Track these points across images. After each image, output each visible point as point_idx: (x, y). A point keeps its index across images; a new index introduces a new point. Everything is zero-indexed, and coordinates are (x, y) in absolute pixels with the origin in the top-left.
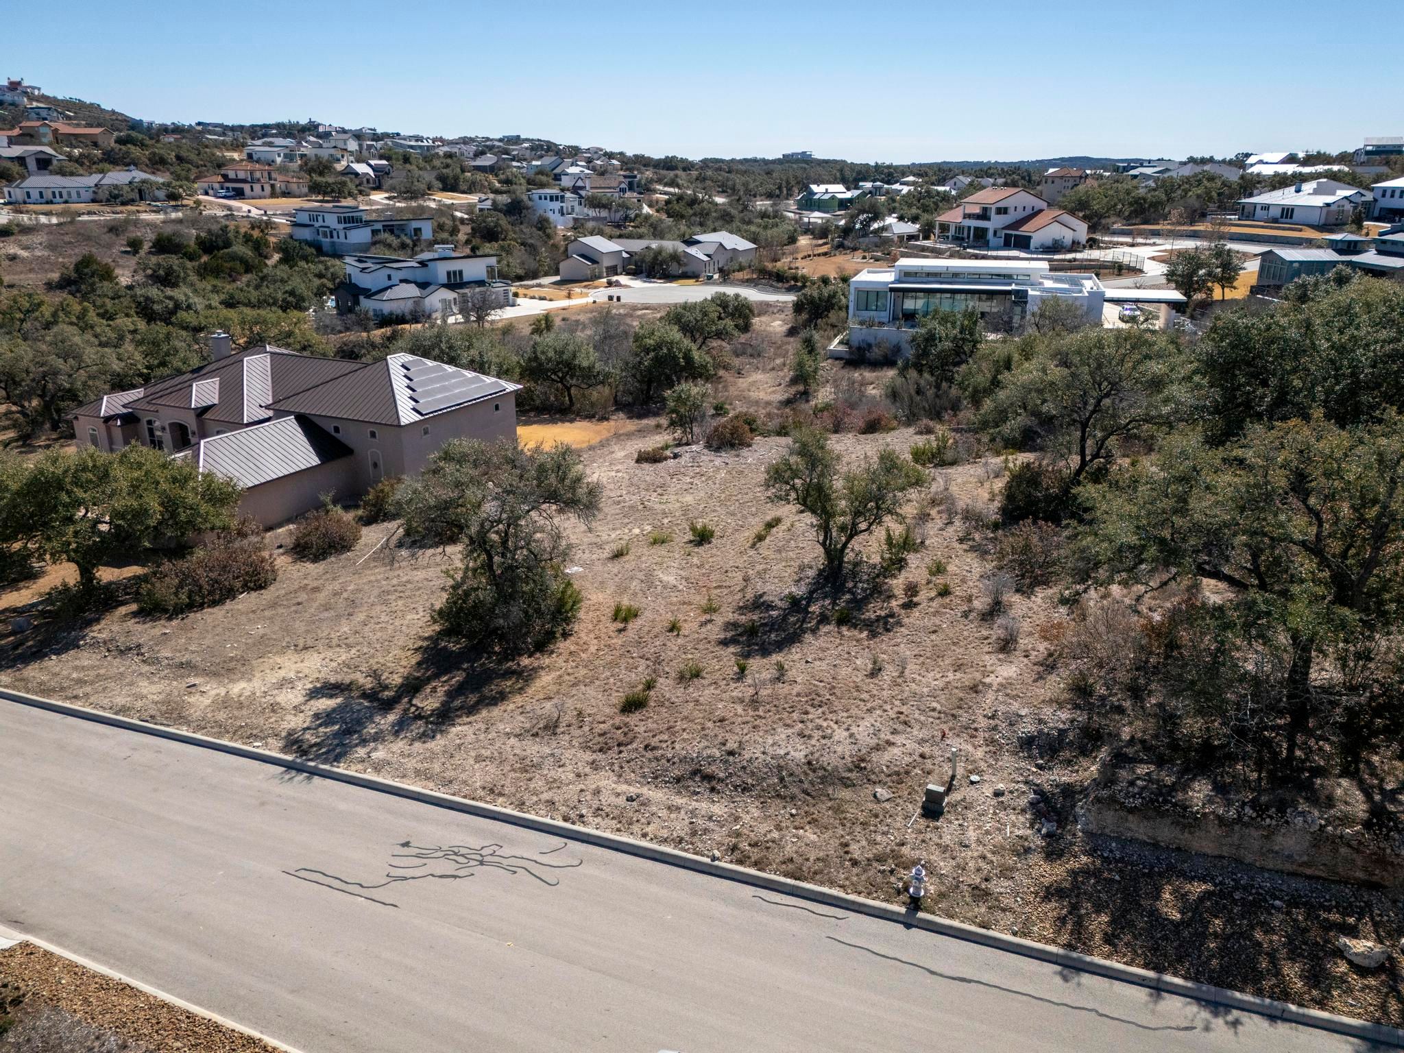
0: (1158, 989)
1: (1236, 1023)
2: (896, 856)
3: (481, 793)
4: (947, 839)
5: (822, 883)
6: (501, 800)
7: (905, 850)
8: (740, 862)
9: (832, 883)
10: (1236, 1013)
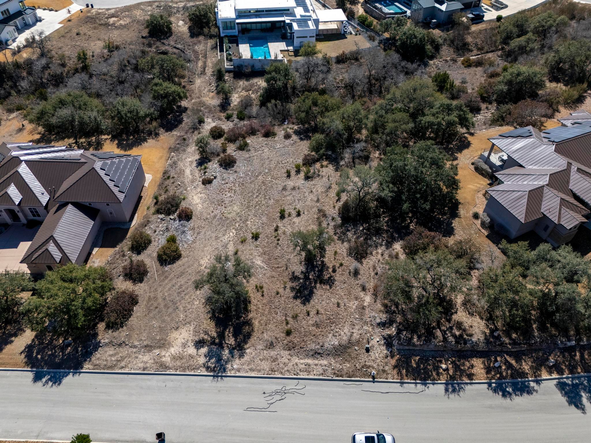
0: (416, 383)
1: (428, 387)
2: (365, 365)
3: (270, 372)
4: (373, 358)
5: (355, 377)
6: (276, 373)
7: (367, 363)
8: (337, 376)
9: (357, 377)
10: (428, 385)
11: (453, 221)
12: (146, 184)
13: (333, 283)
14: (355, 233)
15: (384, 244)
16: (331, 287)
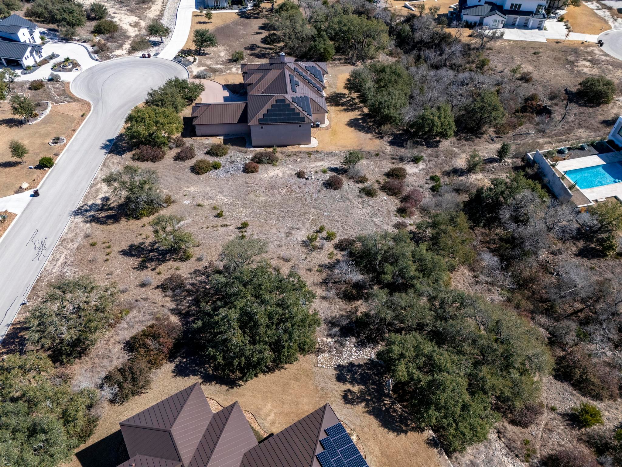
11: (199, 376)
12: (302, 146)
13: (138, 270)
14: (201, 282)
15: (180, 307)
16: (134, 268)
